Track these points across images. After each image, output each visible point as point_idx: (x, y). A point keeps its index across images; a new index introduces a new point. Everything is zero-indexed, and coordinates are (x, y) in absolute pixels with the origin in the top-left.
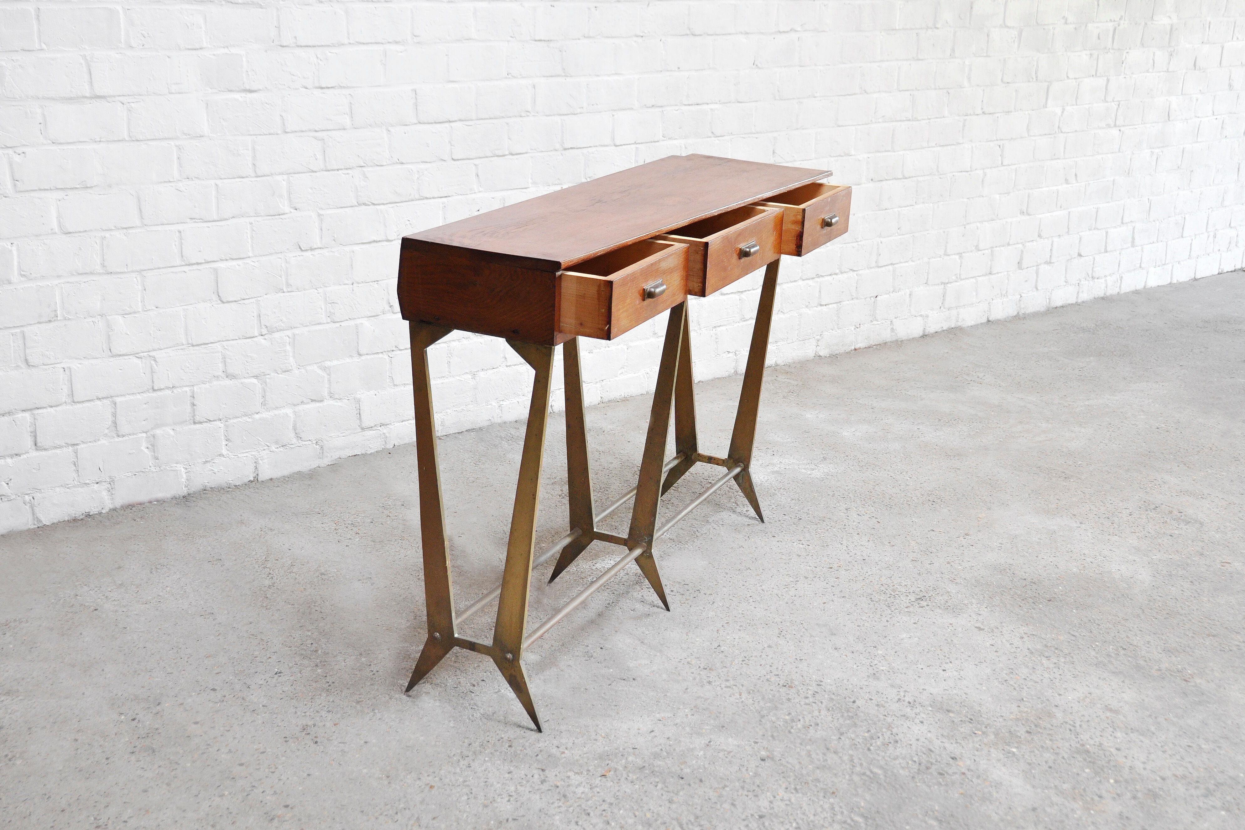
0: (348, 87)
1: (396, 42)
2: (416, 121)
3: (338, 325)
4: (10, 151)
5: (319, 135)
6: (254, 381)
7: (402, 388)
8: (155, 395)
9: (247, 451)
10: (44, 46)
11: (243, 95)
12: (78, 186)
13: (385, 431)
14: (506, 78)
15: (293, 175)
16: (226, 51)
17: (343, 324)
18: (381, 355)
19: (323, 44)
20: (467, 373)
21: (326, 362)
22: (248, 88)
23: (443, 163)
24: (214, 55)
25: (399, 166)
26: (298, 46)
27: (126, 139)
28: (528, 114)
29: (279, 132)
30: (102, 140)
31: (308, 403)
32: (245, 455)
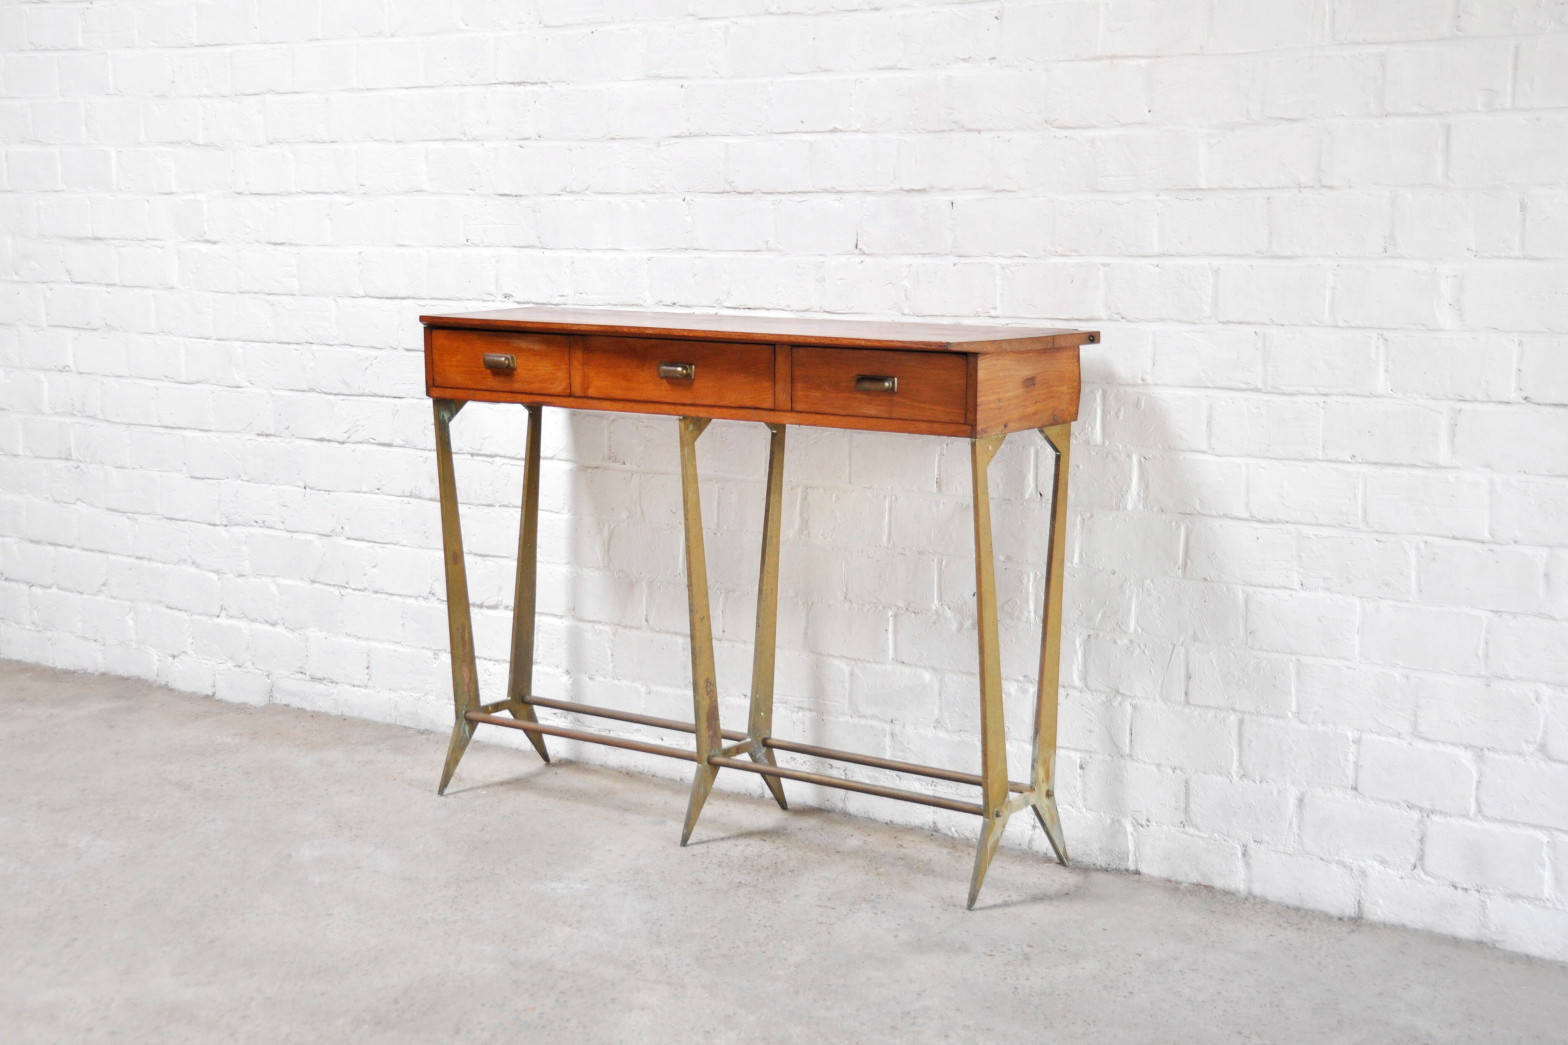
0: (296, 245)
1: (344, 193)
2: (363, 294)
3: (290, 535)
4: (45, 286)
5: (270, 298)
6: (215, 577)
7: (354, 641)
8: (138, 562)
9: (208, 658)
10: (65, 188)
11: (207, 246)
12: (86, 327)
13: (335, 691)
14: (465, 245)
15: (249, 343)
16: (192, 196)
17: (295, 535)
18: (332, 589)
19: (272, 192)
20: (423, 648)
21: (280, 578)
22: (208, 238)
23: (395, 352)
24: (183, 201)
25: (349, 349)
26: (252, 194)
27: (118, 284)
28: (493, 298)
29: (235, 291)
30: (101, 283)
31: (261, 623)
32: (207, 662)
